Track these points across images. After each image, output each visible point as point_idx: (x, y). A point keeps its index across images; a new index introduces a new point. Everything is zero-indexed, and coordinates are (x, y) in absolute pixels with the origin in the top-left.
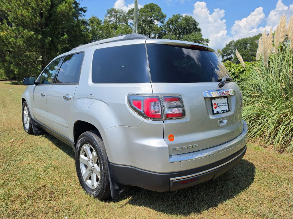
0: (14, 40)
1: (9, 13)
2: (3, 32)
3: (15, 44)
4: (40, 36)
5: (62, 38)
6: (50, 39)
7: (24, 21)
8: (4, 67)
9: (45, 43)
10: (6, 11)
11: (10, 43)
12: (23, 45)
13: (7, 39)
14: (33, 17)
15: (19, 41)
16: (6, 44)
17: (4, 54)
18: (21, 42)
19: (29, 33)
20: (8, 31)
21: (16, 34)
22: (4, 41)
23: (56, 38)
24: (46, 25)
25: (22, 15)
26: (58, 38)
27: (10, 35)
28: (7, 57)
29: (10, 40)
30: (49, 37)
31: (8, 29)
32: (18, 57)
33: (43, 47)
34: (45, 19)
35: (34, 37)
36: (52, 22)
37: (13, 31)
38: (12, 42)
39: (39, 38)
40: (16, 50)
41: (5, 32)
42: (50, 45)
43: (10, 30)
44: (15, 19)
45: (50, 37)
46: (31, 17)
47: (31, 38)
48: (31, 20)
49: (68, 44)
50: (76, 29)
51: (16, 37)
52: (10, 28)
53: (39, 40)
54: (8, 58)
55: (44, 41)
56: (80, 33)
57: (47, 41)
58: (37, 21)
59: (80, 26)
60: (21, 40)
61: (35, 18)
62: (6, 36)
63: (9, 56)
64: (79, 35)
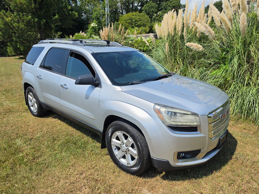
0: (17, 25)
1: (10, 3)
2: (8, 18)
3: (18, 28)
4: (36, 20)
5: (54, 18)
6: (44, 21)
7: (23, 8)
8: (13, 46)
9: (41, 24)
10: (8, 1)
11: (14, 27)
12: (24, 27)
13: (11, 24)
14: (29, 4)
15: (21, 25)
16: (11, 27)
17: (11, 35)
18: (22, 25)
19: (28, 18)
20: (12, 17)
21: (17, 19)
22: (9, 26)
23: (49, 19)
24: (40, 9)
25: (21, 3)
26: (51, 18)
27: (13, 20)
28: (13, 37)
29: (14, 25)
30: (43, 20)
31: (12, 15)
32: (22, 37)
33: (40, 28)
34: (39, 5)
35: (31, 20)
36: (44, 6)
37: (15, 16)
38: (16, 27)
39: (36, 21)
40: (20, 32)
41: (9, 18)
42: (45, 25)
43: (13, 16)
44: (15, 7)
45: (45, 19)
46: (27, 4)
47: (30, 21)
48: (28, 6)
49: (59, 22)
50: (65, 10)
51: (18, 22)
52: (13, 15)
53: (36, 22)
54: (14, 39)
55: (40, 23)
56: (68, 12)
57: (42, 23)
58: (33, 7)
59: (67, 7)
60: (22, 24)
61: (31, 4)
62: (10, 21)
63: (15, 37)
64: (67, 15)
